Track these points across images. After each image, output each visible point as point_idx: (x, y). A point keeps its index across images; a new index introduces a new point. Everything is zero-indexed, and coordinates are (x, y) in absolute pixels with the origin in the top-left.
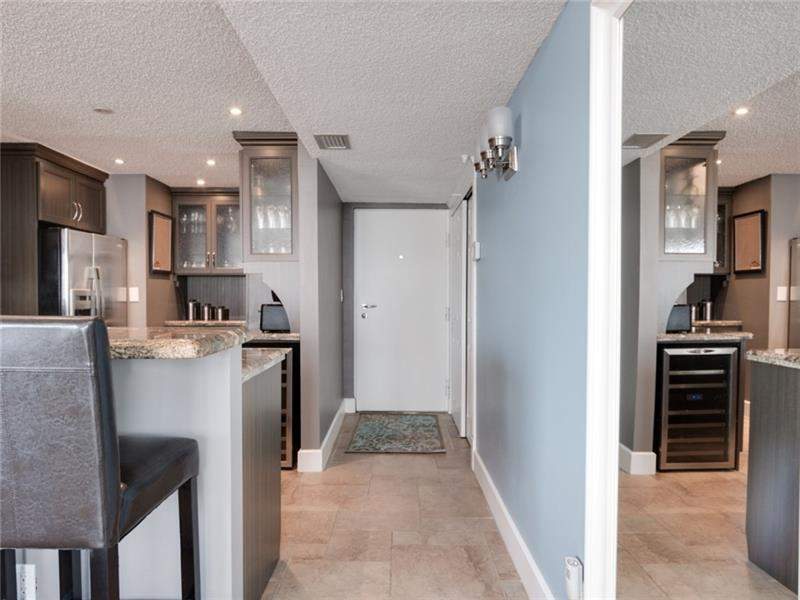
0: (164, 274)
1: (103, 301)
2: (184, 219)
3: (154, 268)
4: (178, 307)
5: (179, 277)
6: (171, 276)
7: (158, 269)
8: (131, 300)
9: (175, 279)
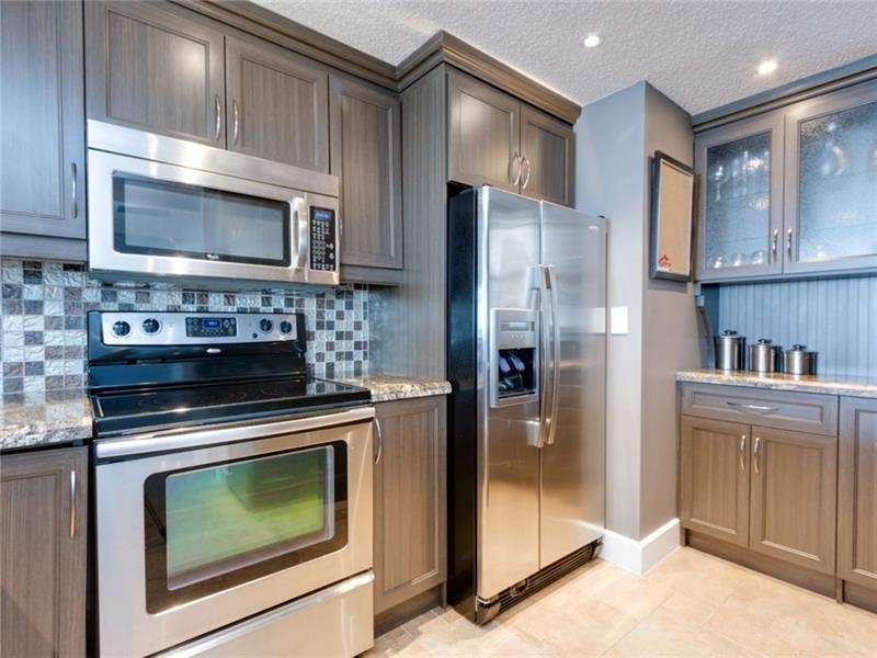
0: (678, 281)
1: (558, 332)
2: (719, 174)
3: (659, 268)
4: (700, 343)
5: (705, 287)
6: (690, 285)
7: (666, 270)
8: (614, 329)
9: (698, 292)
